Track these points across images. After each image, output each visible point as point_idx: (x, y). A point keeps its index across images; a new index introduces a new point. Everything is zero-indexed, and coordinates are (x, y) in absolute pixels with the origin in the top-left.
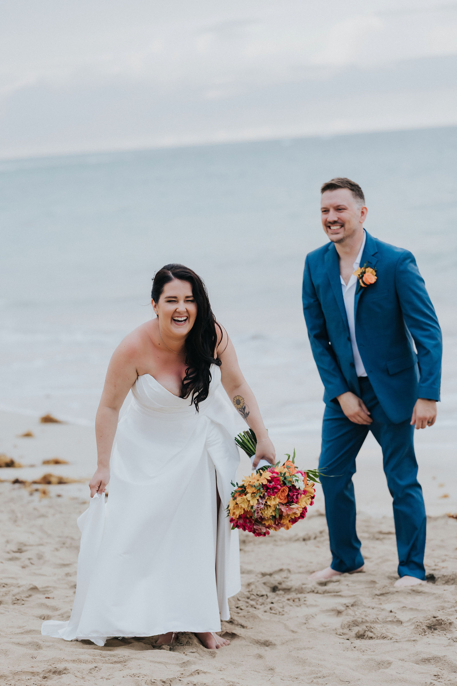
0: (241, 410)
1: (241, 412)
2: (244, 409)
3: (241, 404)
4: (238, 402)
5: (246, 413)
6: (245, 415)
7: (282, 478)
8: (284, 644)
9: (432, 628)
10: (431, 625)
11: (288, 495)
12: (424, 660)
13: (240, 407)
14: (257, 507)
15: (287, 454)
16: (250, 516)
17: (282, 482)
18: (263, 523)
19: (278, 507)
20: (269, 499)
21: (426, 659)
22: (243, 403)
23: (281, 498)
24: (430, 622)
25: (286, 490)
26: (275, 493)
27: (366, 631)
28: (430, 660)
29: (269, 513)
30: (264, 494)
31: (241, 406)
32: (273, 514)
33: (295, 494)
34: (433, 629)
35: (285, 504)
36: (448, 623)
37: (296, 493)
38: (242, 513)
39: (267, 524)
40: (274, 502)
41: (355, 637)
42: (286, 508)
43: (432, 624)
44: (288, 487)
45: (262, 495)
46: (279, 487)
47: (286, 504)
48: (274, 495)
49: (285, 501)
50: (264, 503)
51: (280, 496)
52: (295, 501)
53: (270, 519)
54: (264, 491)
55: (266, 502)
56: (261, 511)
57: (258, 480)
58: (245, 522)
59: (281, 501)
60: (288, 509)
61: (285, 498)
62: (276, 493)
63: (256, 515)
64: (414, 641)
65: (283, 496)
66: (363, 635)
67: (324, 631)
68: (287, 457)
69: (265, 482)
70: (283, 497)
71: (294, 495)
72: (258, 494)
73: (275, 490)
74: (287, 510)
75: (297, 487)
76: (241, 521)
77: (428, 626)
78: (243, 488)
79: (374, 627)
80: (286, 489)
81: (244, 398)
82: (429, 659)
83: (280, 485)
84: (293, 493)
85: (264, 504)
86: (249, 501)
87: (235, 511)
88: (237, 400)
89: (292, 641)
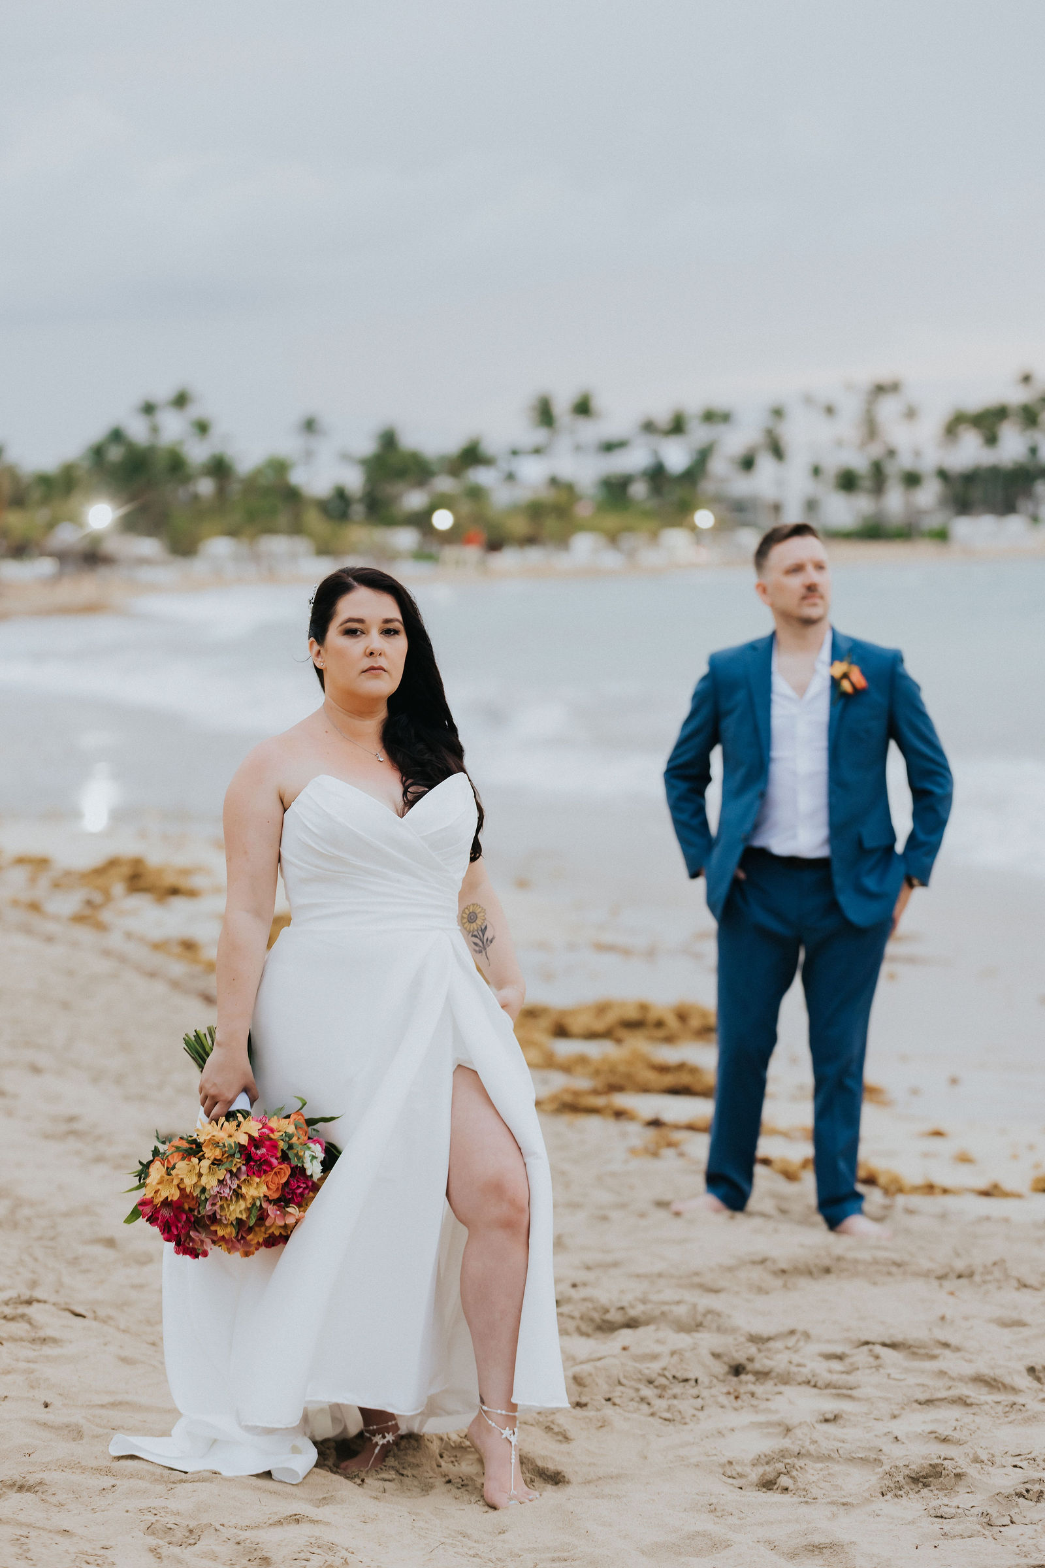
0: (476, 933)
1: (477, 937)
2: (484, 930)
3: (479, 922)
4: (472, 917)
5: (487, 939)
6: (483, 943)
7: (282, 1145)
8: (589, 1482)
9: (922, 1482)
10: (918, 1475)
11: (287, 1183)
12: (811, 1548)
13: (476, 928)
14: (218, 1192)
15: (300, 1099)
16: (189, 1208)
17: (279, 1154)
18: (213, 1228)
19: (258, 1204)
20: (248, 1181)
21: (816, 1547)
22: (483, 918)
23: (270, 1187)
24: (916, 1469)
25: (284, 1173)
26: (262, 1172)
27: (782, 1473)
28: (824, 1549)
29: (237, 1210)
30: (239, 1169)
31: (477, 924)
32: (244, 1217)
33: (302, 1185)
34: (920, 1485)
35: (273, 1200)
36: (953, 1474)
37: (303, 1183)
38: (175, 1198)
39: (220, 1233)
40: (257, 1189)
41: (757, 1485)
42: (277, 1210)
43: (921, 1474)
44: (291, 1167)
45: (235, 1170)
46: (274, 1161)
47: (276, 1202)
48: (259, 1177)
49: (276, 1196)
50: (234, 1186)
51: (270, 1183)
52: (296, 1201)
53: (232, 1223)
54: (240, 1162)
55: (239, 1187)
56: (222, 1203)
57: (230, 1136)
58: (176, 1218)
59: (268, 1194)
60: (280, 1215)
61: (278, 1189)
62: (265, 1172)
63: (208, 1207)
64: (844, 1504)
65: (274, 1183)
66: (773, 1482)
67: (698, 1465)
68: (300, 1105)
69: (244, 1140)
70: (274, 1185)
71: (299, 1187)
72: (227, 1165)
73: (265, 1167)
74: (276, 1215)
75: (309, 1173)
76: (166, 1213)
77: (912, 1476)
78: (194, 1146)
79: (800, 1467)
80: (286, 1170)
81: (485, 910)
82: (821, 1546)
83: (277, 1159)
84: (298, 1181)
85: (234, 1190)
86: (200, 1175)
87: (160, 1187)
88: (470, 913)
89: (612, 1478)
